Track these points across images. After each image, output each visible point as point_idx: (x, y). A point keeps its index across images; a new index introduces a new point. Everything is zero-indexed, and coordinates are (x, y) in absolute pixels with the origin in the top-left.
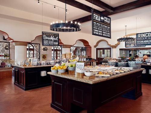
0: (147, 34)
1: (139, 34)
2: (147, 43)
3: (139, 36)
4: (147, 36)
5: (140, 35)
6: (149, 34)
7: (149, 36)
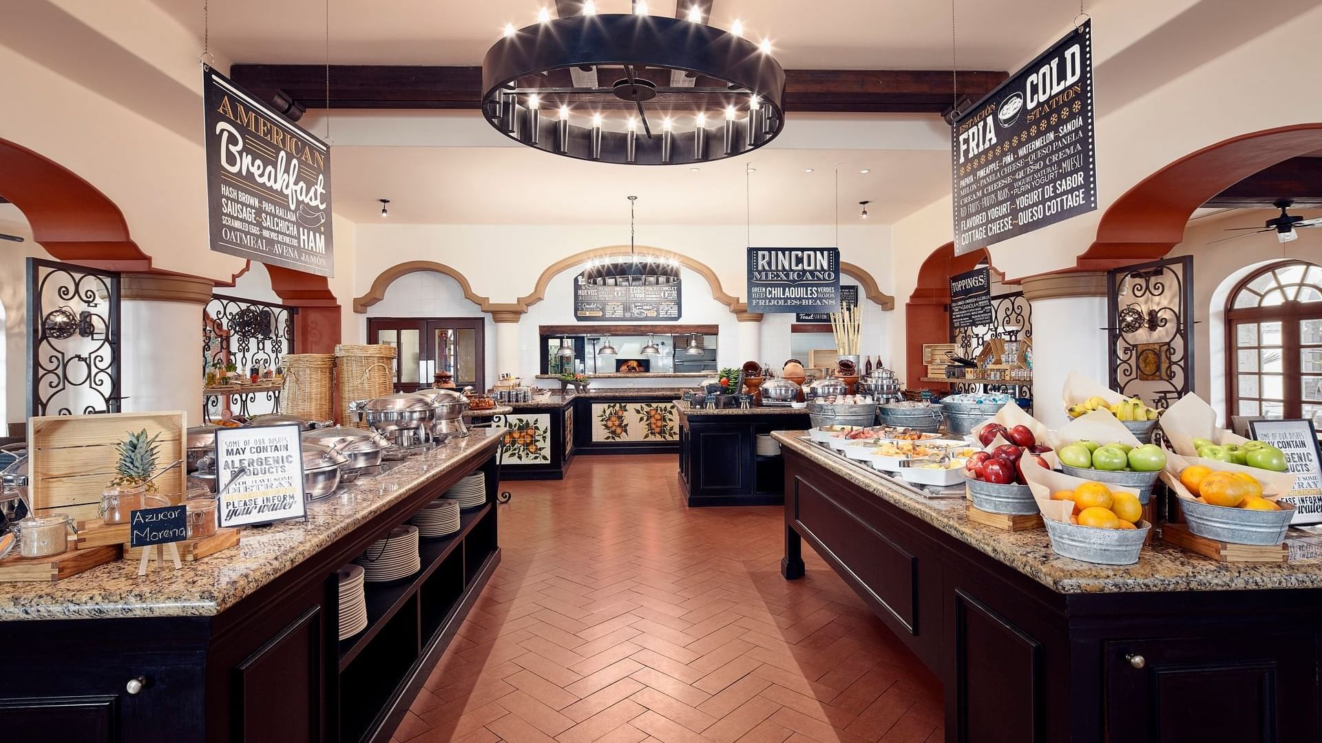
0: (800, 253)
1: (760, 253)
2: (800, 299)
3: (762, 263)
4: (800, 267)
5: (767, 258)
6: (809, 256)
7: (806, 268)
